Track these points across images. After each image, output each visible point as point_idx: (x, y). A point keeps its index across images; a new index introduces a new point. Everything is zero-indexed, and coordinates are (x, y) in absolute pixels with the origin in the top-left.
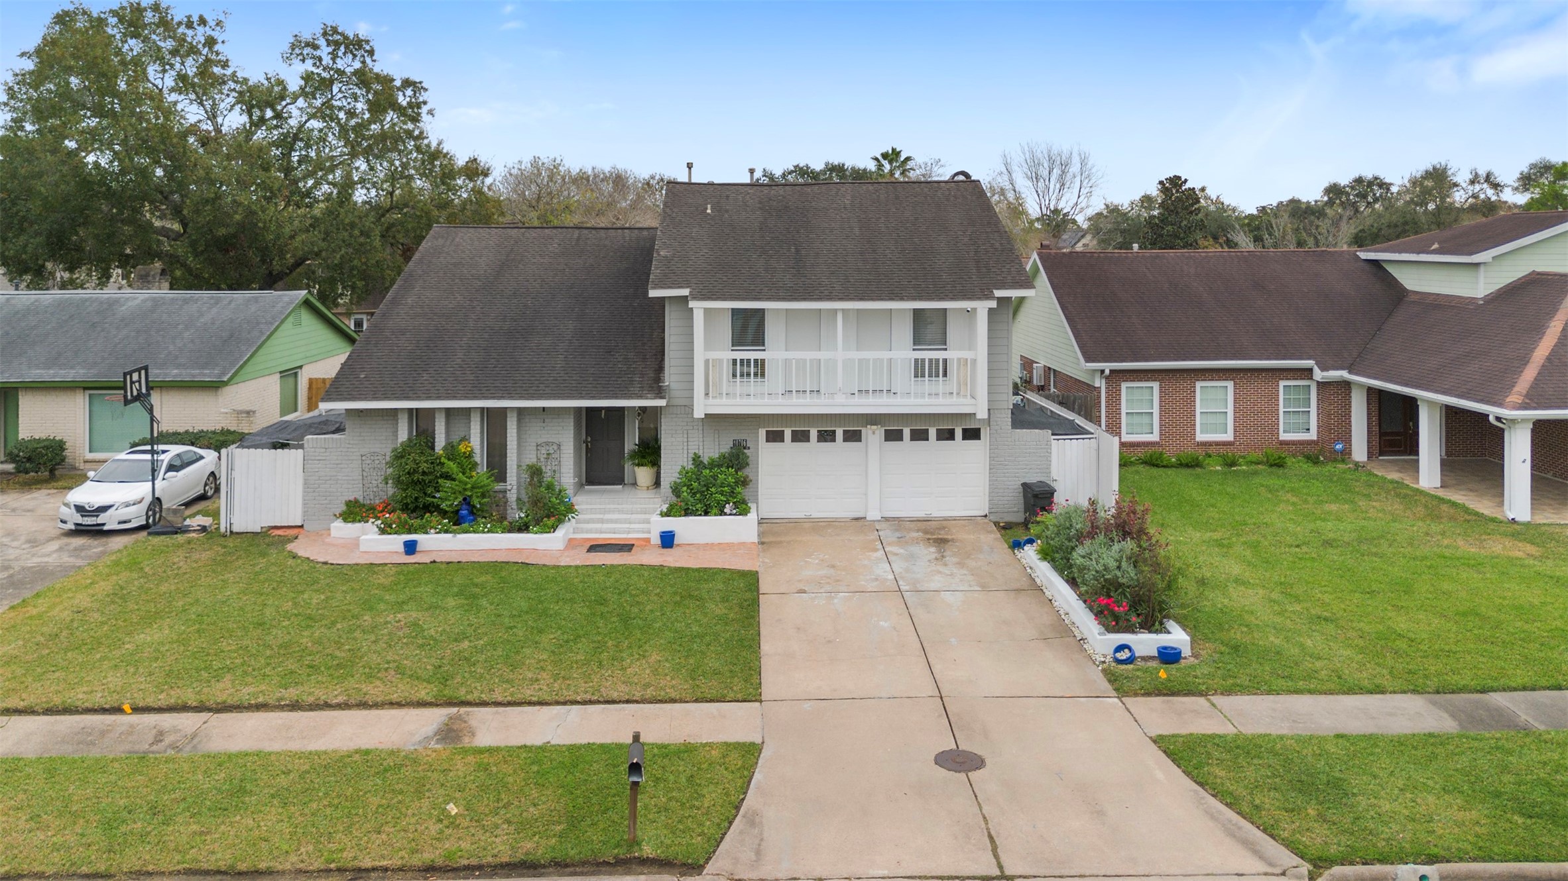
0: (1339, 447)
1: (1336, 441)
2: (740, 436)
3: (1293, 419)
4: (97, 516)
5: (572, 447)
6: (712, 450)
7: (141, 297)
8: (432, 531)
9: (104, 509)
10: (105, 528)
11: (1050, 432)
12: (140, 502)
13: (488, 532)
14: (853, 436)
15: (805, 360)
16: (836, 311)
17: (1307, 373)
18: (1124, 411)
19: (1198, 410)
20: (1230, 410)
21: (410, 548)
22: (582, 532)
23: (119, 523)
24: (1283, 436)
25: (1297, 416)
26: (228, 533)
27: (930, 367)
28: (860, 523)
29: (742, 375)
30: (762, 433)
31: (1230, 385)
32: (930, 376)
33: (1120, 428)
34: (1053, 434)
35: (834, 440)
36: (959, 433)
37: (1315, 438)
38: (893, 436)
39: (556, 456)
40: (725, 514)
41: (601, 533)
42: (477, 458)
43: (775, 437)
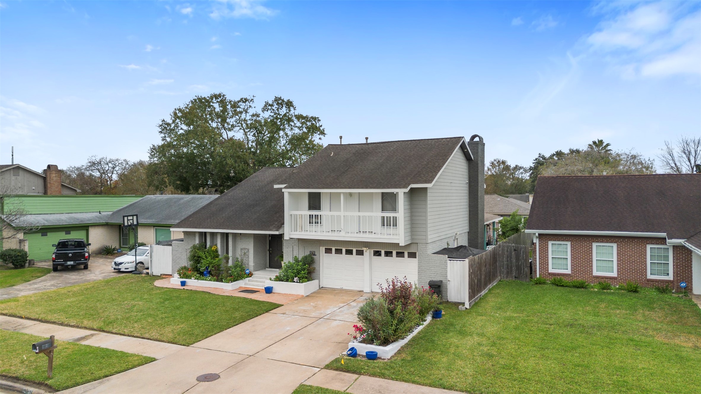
0: (683, 285)
1: (682, 281)
2: (313, 250)
3: (656, 268)
4: (119, 266)
5: (253, 251)
6: (301, 254)
7: (190, 197)
8: (192, 278)
9: (121, 264)
10: (121, 270)
11: (447, 256)
12: (133, 262)
13: (209, 280)
14: (360, 253)
15: (334, 216)
16: (340, 193)
17: (662, 241)
18: (550, 256)
19: (594, 258)
20: (615, 259)
21: (183, 284)
22: (247, 285)
23: (125, 269)
24: (650, 277)
25: (659, 265)
26: (152, 275)
27: (387, 220)
28: (361, 293)
29: (315, 223)
30: (323, 249)
31: (615, 246)
32: (387, 226)
33: (548, 265)
34: (448, 258)
35: (352, 254)
36: (406, 254)
37: (672, 279)
38: (377, 253)
39: (247, 254)
40: (294, 282)
41: (254, 286)
42: (220, 253)
43: (329, 251)
